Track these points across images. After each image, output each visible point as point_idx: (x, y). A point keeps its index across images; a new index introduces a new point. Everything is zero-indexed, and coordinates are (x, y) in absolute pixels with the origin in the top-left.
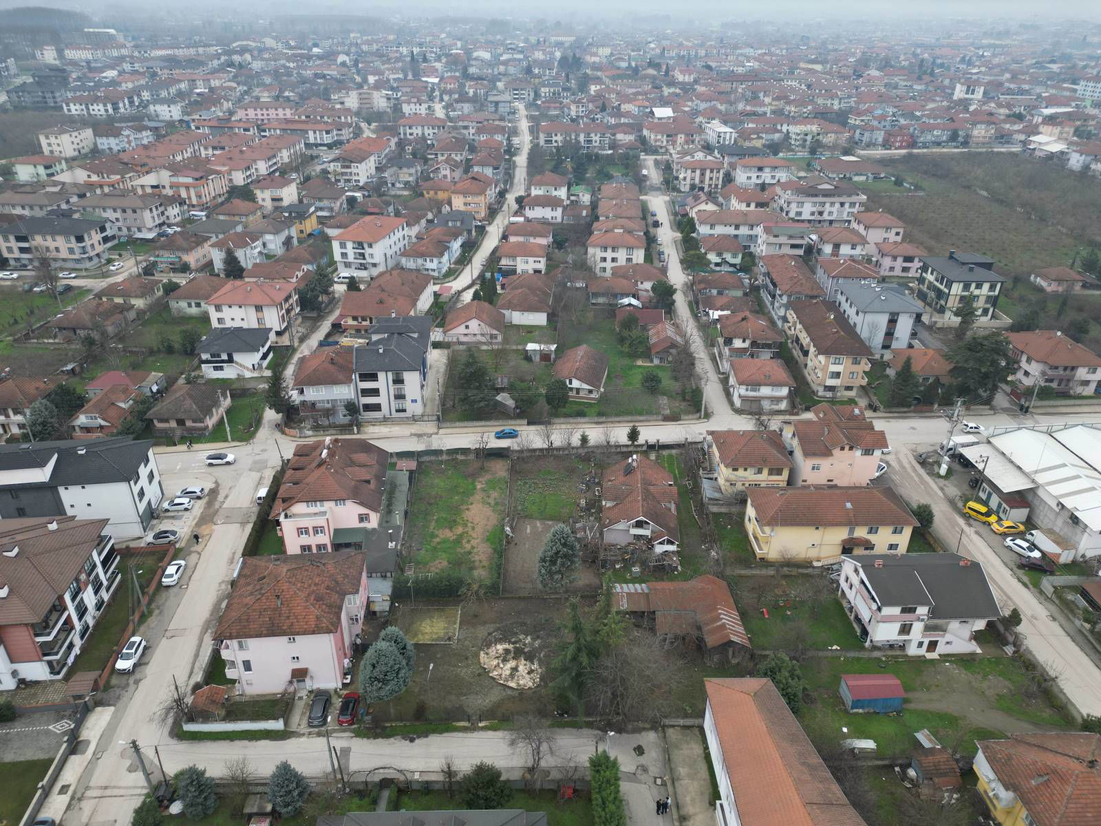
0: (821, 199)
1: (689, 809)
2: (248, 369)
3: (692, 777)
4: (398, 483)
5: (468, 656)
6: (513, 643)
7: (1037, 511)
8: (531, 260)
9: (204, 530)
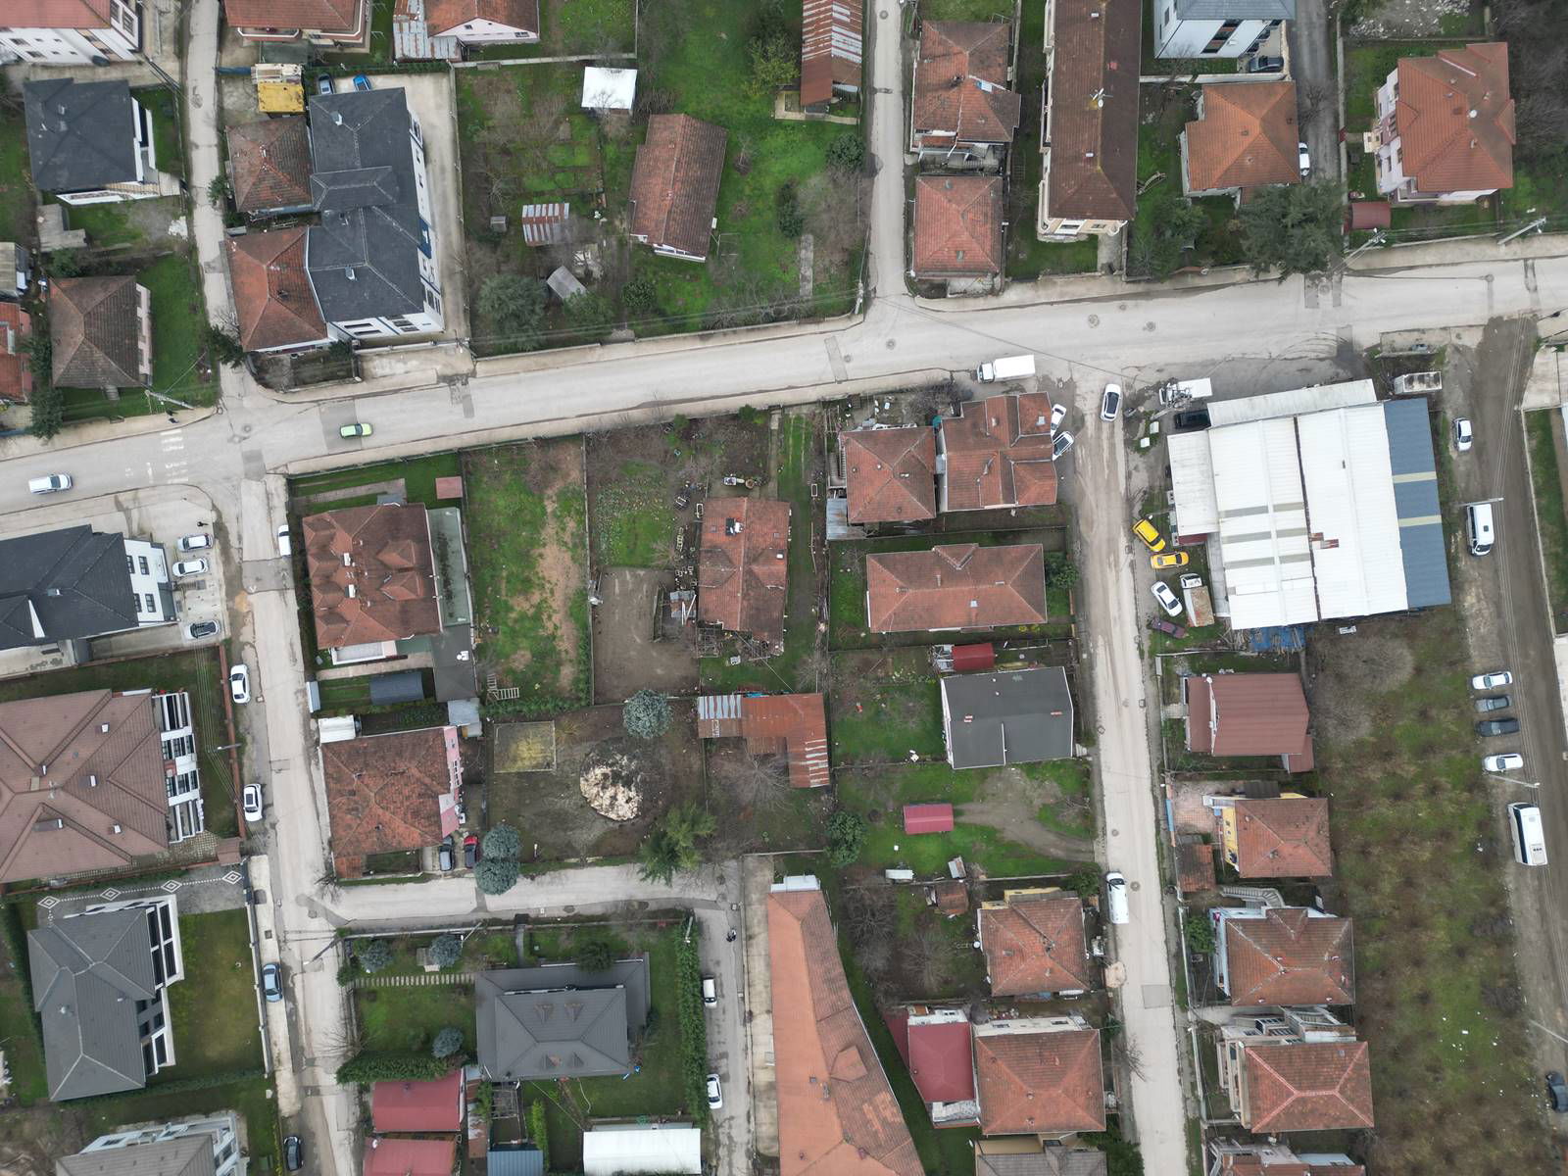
5: (568, 784)
6: (611, 765)
9: (241, 604)
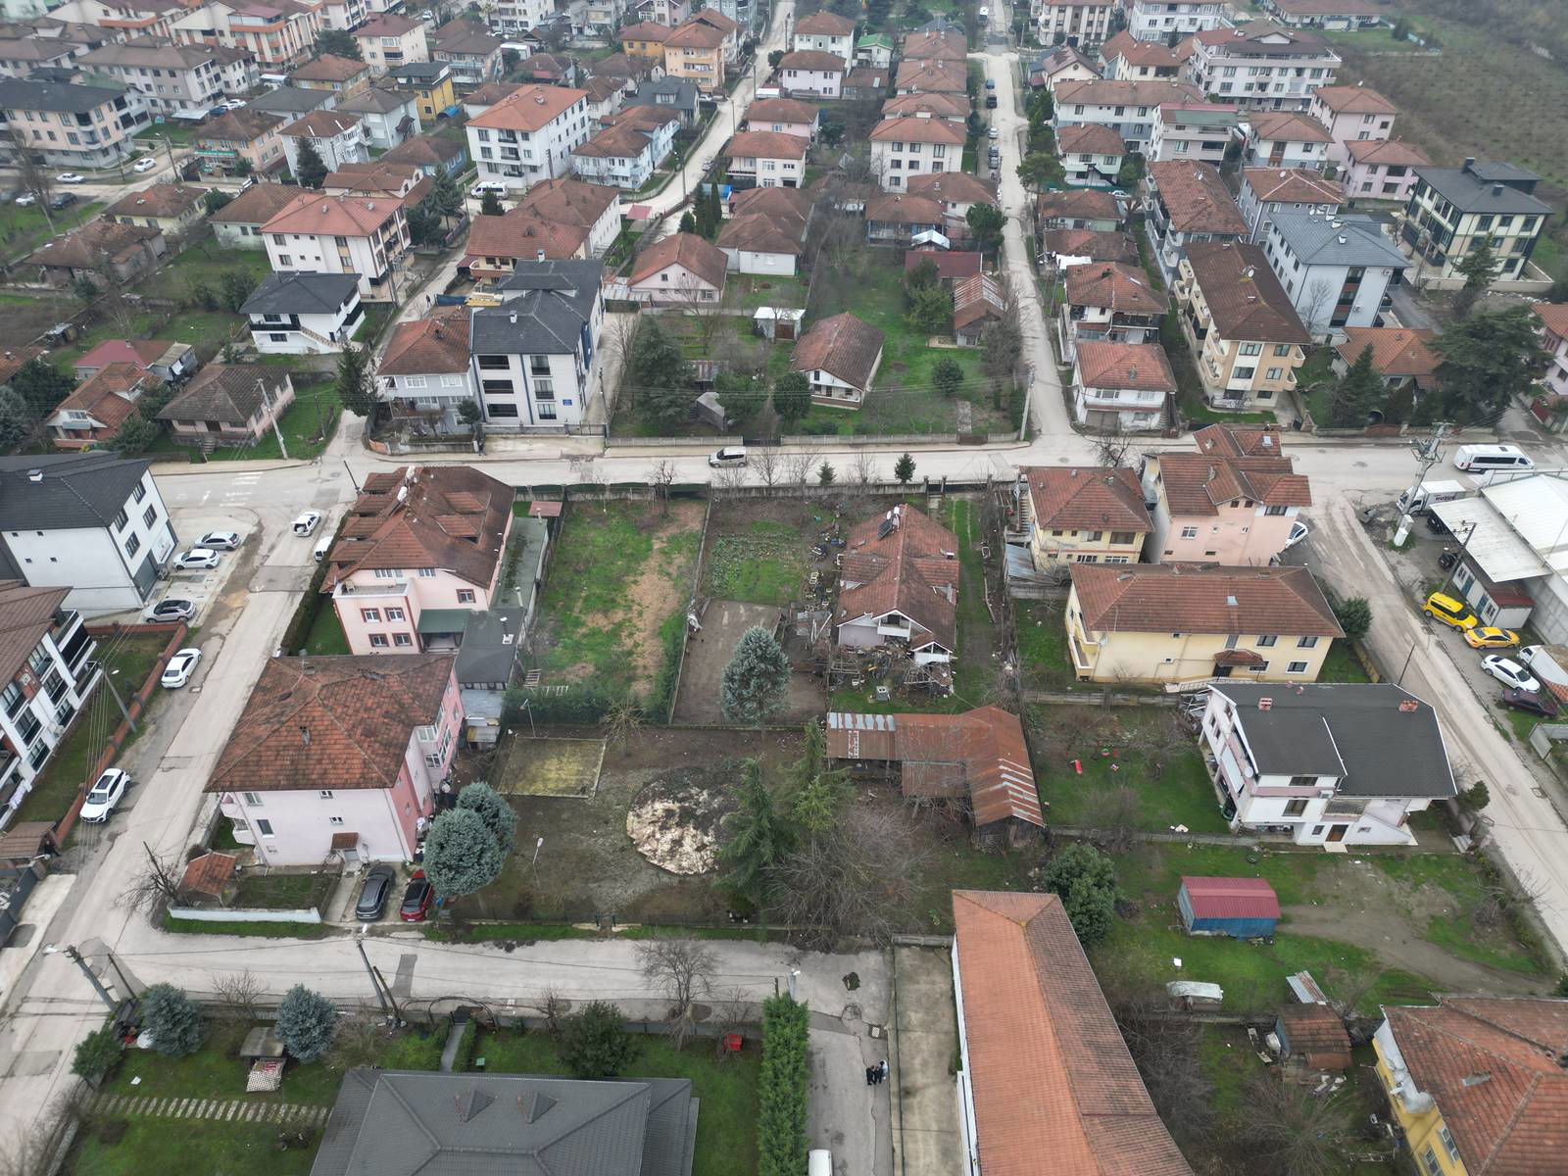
0: (1264, 62)
1: (918, 1079)
2: (323, 340)
3: (927, 1027)
4: (528, 537)
5: (607, 818)
6: (680, 801)
7: (1544, 614)
8: (779, 163)
9: (235, 600)
